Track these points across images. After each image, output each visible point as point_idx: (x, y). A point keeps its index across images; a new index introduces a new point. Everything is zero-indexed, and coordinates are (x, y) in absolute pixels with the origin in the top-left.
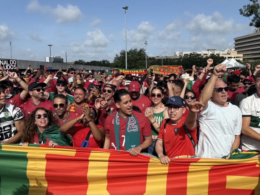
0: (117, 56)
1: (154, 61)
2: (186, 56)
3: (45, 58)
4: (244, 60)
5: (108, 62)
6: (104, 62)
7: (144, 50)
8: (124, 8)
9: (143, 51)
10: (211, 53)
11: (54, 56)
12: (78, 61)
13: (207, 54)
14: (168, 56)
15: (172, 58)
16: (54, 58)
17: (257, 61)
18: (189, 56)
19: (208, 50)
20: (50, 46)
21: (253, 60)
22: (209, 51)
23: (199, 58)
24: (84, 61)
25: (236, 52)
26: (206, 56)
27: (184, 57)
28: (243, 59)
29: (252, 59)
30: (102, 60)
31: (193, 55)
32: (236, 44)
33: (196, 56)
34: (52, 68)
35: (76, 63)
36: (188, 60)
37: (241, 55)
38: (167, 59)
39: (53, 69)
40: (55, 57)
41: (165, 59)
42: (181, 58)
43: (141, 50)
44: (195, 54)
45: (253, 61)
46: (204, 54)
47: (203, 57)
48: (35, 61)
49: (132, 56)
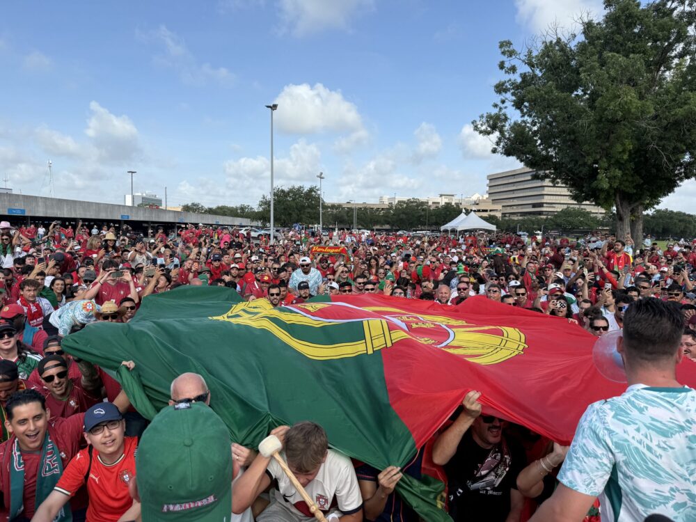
0: (264, 198)
1: (340, 212)
2: (401, 205)
3: (125, 196)
4: (505, 216)
5: (251, 208)
6: (242, 209)
7: (317, 190)
8: (268, 107)
9: (315, 192)
10: (447, 201)
11: (142, 193)
12: (190, 204)
13: (439, 203)
14: (367, 203)
15: (375, 207)
16: (143, 198)
17: (526, 218)
18: (405, 205)
19: (441, 196)
20: (132, 172)
21: (521, 216)
22: (443, 197)
23: (423, 210)
24: (202, 206)
25: (491, 201)
26: (436, 207)
27: (396, 207)
28: (503, 214)
29: (519, 215)
30: (238, 205)
31: (412, 202)
32: (490, 187)
33: (417, 206)
34: (128, 217)
35: (187, 209)
36: (403, 213)
37: (499, 207)
38: (365, 208)
39: (130, 219)
40: (144, 195)
41: (361, 208)
42: (391, 208)
43: (311, 190)
44: (416, 202)
45: (521, 218)
46: (433, 203)
47: (431, 208)
48: (92, 203)
49: (294, 200)
